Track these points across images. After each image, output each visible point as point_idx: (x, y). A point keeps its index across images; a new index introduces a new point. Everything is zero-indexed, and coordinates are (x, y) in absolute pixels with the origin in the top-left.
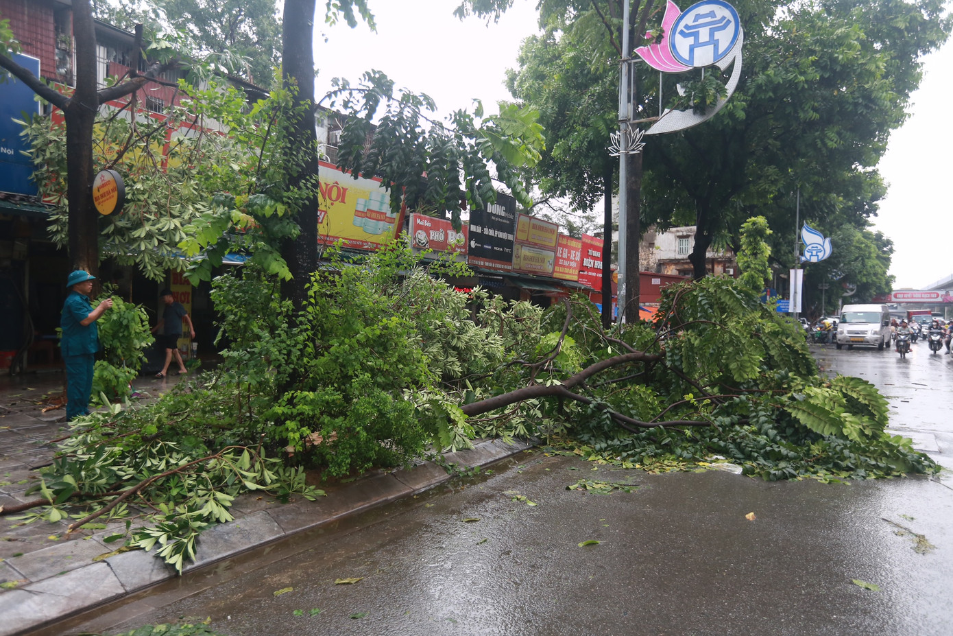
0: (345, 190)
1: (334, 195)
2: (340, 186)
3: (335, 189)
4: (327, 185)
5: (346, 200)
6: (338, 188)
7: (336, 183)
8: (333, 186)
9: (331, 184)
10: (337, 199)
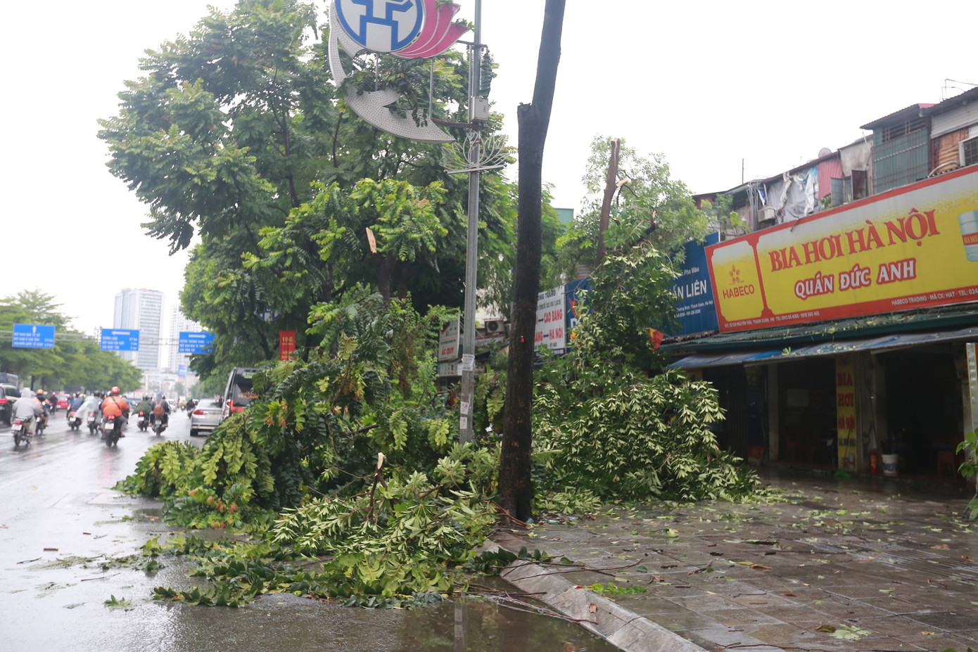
0: (930, 214)
1: (917, 229)
2: (921, 212)
3: (915, 222)
4: (901, 221)
5: (938, 229)
6: (920, 217)
7: (914, 210)
8: (910, 219)
9: (907, 217)
10: (923, 234)
